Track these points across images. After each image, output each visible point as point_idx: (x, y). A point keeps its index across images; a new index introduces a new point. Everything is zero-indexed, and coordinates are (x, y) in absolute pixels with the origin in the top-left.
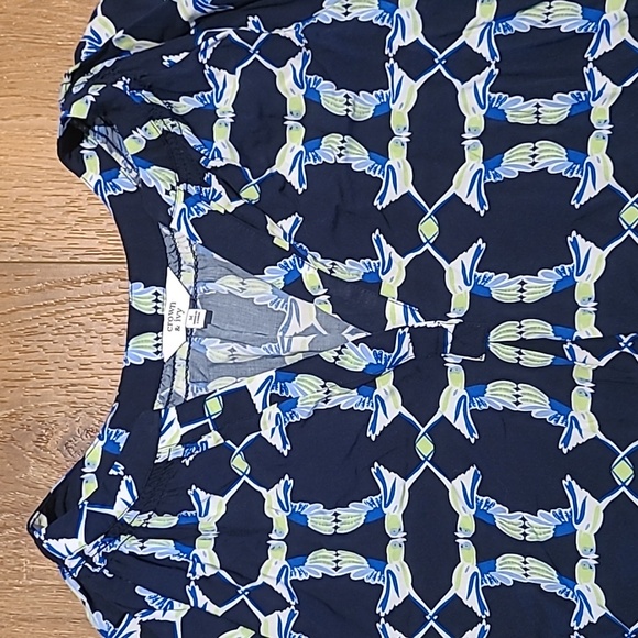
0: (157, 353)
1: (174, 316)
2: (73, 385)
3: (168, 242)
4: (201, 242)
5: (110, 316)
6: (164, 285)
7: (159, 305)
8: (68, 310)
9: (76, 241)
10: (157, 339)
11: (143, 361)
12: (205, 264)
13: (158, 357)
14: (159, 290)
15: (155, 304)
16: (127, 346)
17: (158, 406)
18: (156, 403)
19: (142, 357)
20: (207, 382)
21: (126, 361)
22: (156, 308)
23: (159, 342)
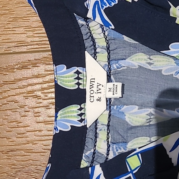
0: (81, 121)
1: (95, 89)
2: (12, 151)
3: (84, 31)
4: (113, 27)
5: (39, 93)
6: (83, 65)
7: (80, 81)
8: (5, 91)
9: (8, 37)
10: (81, 109)
11: (70, 128)
12: (115, 47)
13: (82, 124)
14: (80, 69)
15: (77, 81)
16: (56, 117)
17: (84, 164)
18: (83, 162)
19: (69, 125)
20: (126, 142)
21: (56, 129)
22: (78, 84)
23: (82, 111)
